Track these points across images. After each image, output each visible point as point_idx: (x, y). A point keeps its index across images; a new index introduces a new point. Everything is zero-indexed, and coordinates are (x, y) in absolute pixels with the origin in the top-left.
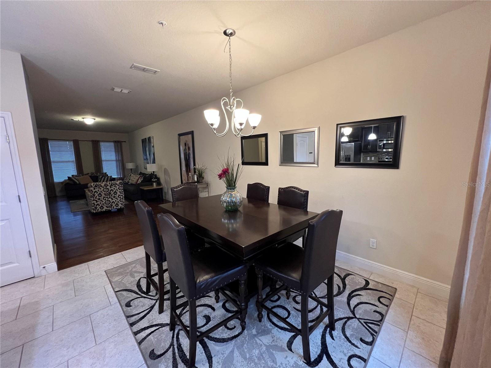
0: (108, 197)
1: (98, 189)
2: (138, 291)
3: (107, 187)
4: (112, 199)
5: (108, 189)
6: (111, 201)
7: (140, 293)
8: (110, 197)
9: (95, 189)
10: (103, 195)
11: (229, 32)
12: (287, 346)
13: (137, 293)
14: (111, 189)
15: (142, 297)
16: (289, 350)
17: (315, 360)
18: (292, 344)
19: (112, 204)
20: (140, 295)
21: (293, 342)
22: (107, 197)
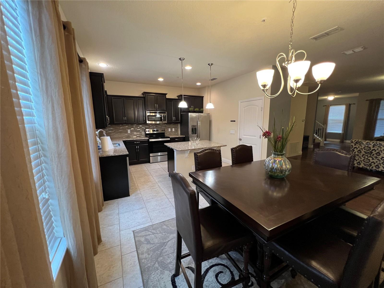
0: (369, 155)
1: (359, 146)
3: (370, 146)
4: (373, 159)
5: (370, 148)
6: (371, 161)
8: (370, 156)
9: (355, 145)
10: (363, 153)
12: (191, 267)
14: (373, 148)
16: (189, 267)
17: (175, 281)
18: (192, 271)
19: (372, 164)
21: (193, 273)
22: (367, 156)
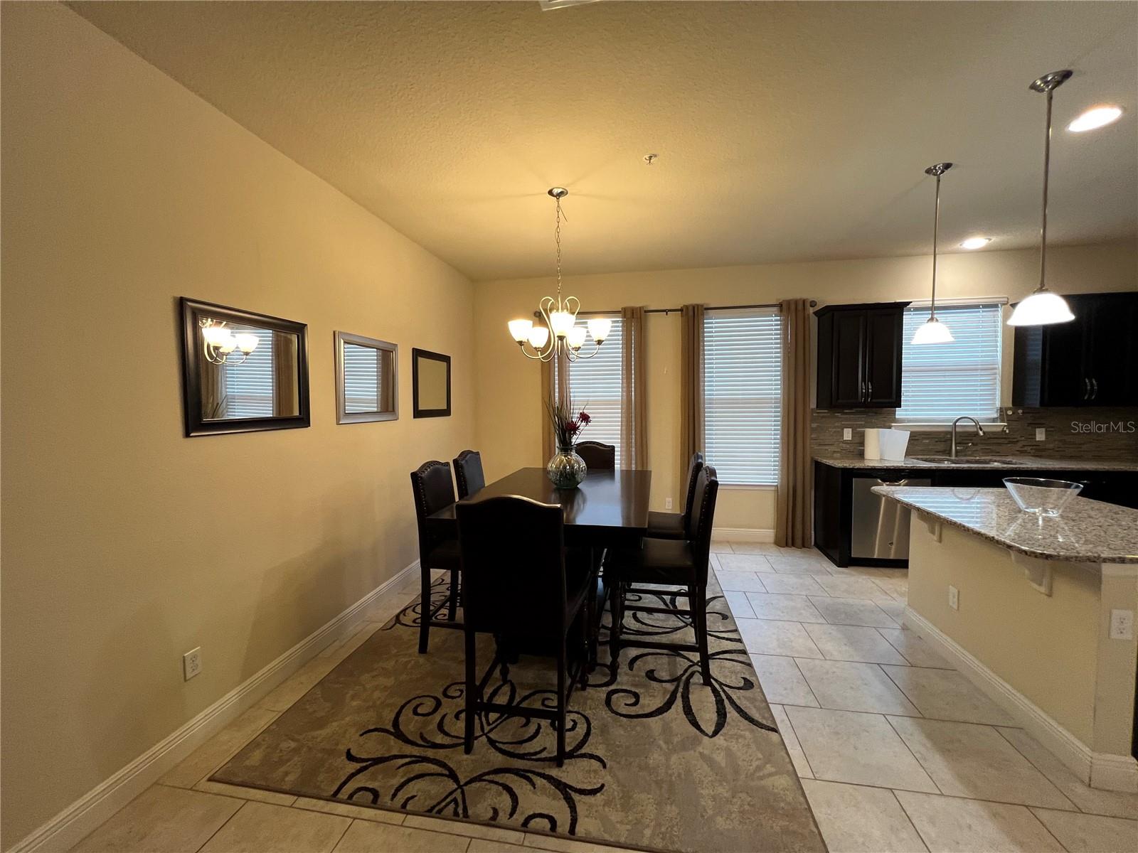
2: (726, 702)
7: (724, 697)
11: (556, 191)
13: (729, 698)
15: (721, 684)
20: (724, 691)
